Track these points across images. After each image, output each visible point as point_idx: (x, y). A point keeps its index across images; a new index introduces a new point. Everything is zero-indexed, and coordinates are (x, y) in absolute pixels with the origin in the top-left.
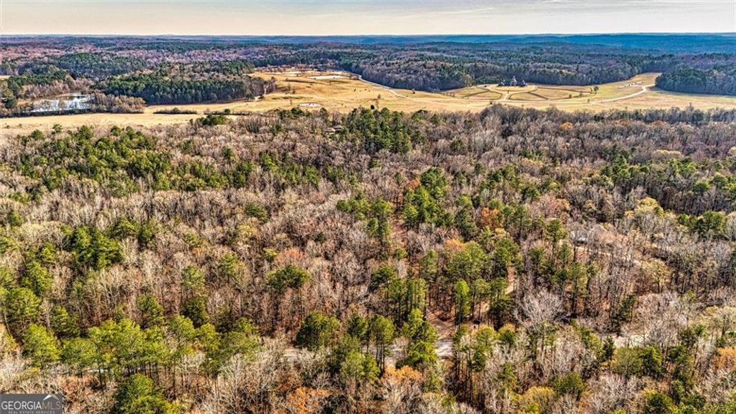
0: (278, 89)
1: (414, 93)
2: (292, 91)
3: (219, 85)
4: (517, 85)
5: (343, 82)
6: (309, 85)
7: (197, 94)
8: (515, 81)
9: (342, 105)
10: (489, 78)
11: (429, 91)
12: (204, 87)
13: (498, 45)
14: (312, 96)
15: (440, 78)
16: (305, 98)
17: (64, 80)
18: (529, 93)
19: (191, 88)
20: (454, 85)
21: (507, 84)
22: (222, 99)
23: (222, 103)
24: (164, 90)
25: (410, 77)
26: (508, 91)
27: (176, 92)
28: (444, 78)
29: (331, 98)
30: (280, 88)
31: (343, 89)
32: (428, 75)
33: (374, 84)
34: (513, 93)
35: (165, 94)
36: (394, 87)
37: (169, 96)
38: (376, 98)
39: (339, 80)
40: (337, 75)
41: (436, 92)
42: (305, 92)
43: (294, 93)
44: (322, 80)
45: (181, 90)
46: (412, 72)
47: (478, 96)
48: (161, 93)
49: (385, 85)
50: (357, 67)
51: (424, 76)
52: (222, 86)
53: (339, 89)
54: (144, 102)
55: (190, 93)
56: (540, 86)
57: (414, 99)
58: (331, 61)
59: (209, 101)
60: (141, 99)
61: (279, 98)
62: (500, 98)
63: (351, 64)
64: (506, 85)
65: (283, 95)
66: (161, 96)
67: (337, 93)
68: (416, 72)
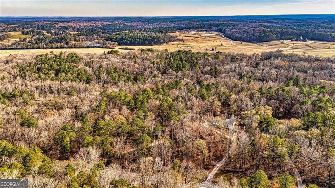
0: (177, 40)
1: (242, 43)
3: (149, 37)
4: (302, 41)
7: (140, 41)
8: (302, 38)
10: (289, 37)
11: (252, 43)
12: (143, 38)
13: (313, 19)
14: (190, 44)
15: (259, 36)
16: (186, 44)
17: (98, 34)
18: (306, 45)
19: (138, 39)
20: (265, 40)
21: (297, 40)
22: (150, 44)
23: (150, 46)
24: (127, 39)
25: (244, 36)
26: (294, 44)
27: (131, 40)
28: (261, 36)
29: (199, 44)
31: (209, 40)
32: (253, 35)
33: (227, 38)
34: (296, 45)
35: (127, 41)
37: (128, 42)
38: (219, 45)
39: (211, 36)
40: (213, 34)
41: (255, 43)
42: (189, 41)
43: (183, 42)
44: (203, 36)
45: (134, 40)
46: (246, 33)
47: (276, 46)
48: (125, 41)
51: (251, 35)
52: (151, 38)
54: (118, 44)
55: (137, 41)
56: (316, 42)
57: (241, 47)
58: (214, 27)
59: (145, 45)
60: (117, 43)
61: (175, 44)
62: (287, 47)
63: (223, 29)
64: (295, 41)
66: (125, 42)
67: (204, 42)
68: (248, 33)
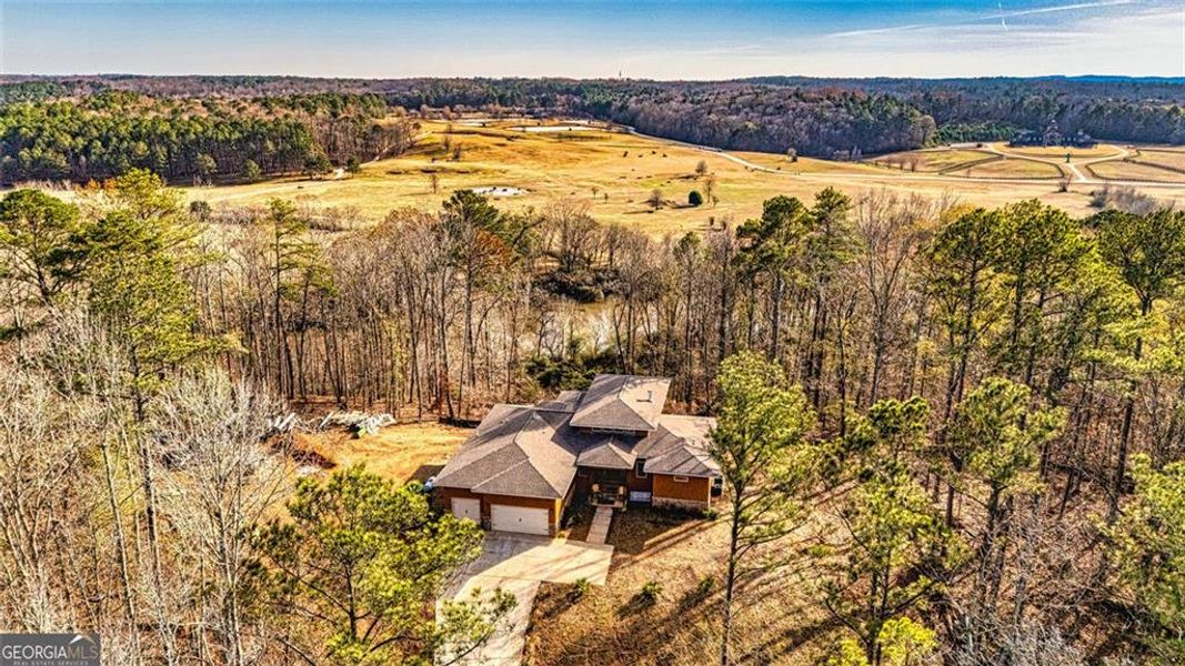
0: (415, 148)
1: (795, 161)
2: (451, 155)
3: (226, 130)
4: (1063, 143)
5: (592, 138)
6: (504, 141)
9: (594, 191)
14: (504, 167)
15: (851, 123)
16: (485, 172)
21: (1034, 141)
25: (770, 123)
27: (86, 151)
29: (561, 172)
30: (421, 147)
31: (593, 151)
32: (819, 118)
33: (672, 142)
35: (51, 154)
36: (729, 147)
38: (693, 172)
39: (583, 134)
40: (578, 125)
42: (491, 156)
43: (456, 158)
44: (539, 134)
46: (769, 110)
49: (702, 143)
50: (623, 108)
51: (810, 119)
52: (237, 135)
53: (582, 150)
61: (407, 172)
63: (609, 104)
64: (1030, 143)
65: (424, 163)
67: (578, 160)
68: (780, 109)
